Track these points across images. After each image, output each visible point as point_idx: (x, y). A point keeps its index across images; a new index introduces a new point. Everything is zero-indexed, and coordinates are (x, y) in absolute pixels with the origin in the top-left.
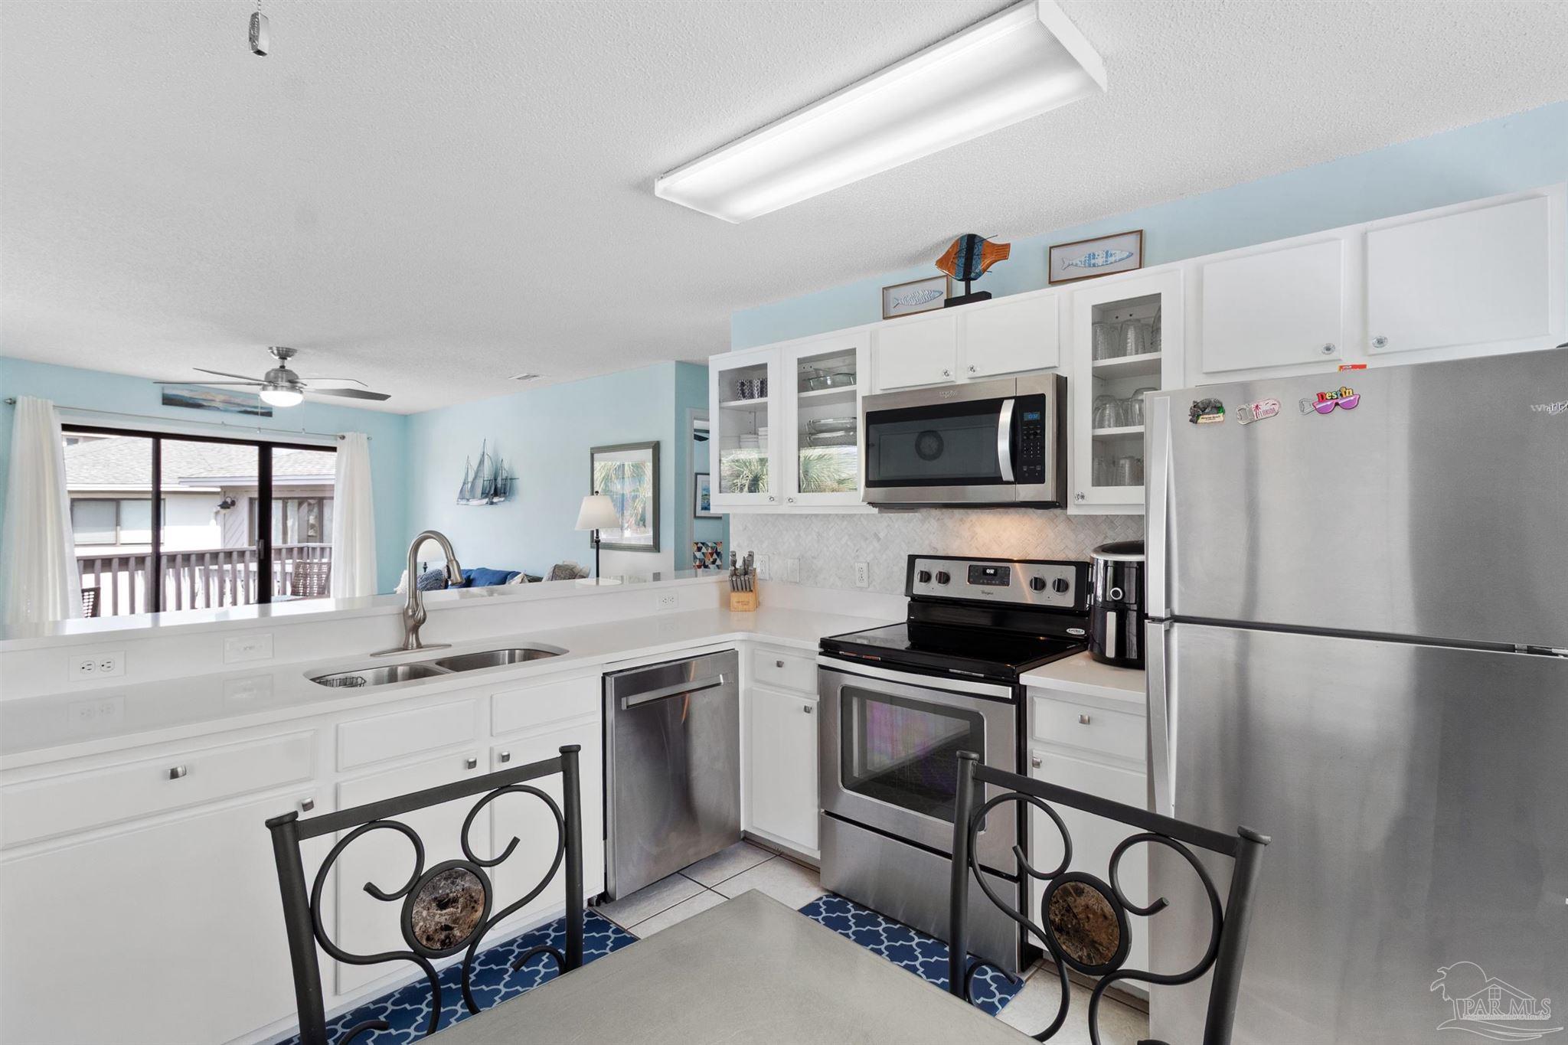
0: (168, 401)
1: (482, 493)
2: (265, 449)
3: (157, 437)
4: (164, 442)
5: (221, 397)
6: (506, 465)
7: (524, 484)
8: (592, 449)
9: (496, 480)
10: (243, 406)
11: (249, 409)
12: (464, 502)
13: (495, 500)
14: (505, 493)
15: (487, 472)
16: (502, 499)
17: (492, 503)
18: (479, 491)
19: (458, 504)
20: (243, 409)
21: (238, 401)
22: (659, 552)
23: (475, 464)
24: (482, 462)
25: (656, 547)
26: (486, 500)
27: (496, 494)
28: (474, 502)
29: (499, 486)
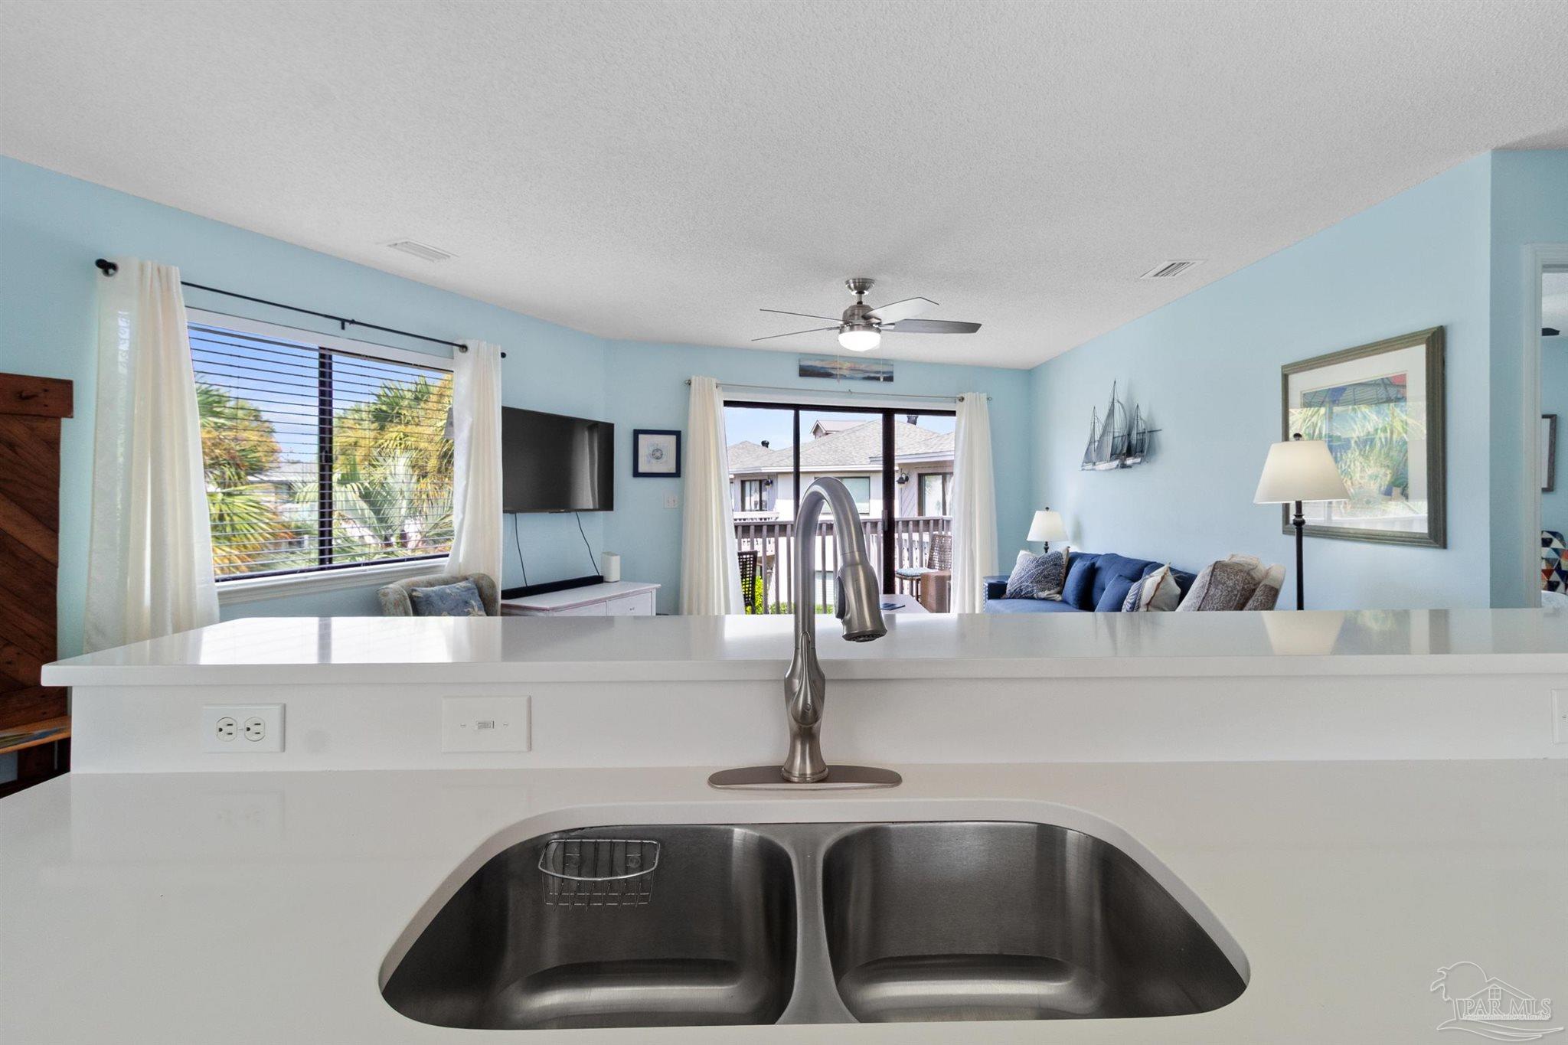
0: (805, 372)
1: (1112, 455)
2: (888, 414)
3: (797, 408)
4: (802, 413)
5: (847, 365)
6: (1143, 414)
7: (1168, 438)
8: (1283, 367)
9: (1129, 435)
10: (867, 372)
11: (872, 375)
12: (1090, 466)
13: (1129, 461)
14: (1142, 451)
15: (1119, 425)
16: (1138, 460)
17: (1124, 466)
18: (1108, 450)
19: (1083, 470)
20: (867, 375)
21: (863, 367)
22: (1444, 546)
23: (1102, 416)
24: (1111, 413)
25: (1438, 535)
26: (1116, 463)
27: (1130, 453)
28: (1102, 466)
29: (1134, 442)
